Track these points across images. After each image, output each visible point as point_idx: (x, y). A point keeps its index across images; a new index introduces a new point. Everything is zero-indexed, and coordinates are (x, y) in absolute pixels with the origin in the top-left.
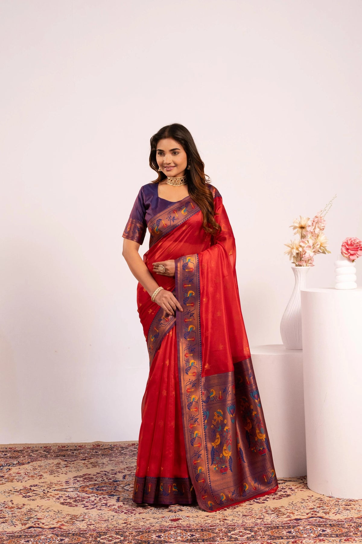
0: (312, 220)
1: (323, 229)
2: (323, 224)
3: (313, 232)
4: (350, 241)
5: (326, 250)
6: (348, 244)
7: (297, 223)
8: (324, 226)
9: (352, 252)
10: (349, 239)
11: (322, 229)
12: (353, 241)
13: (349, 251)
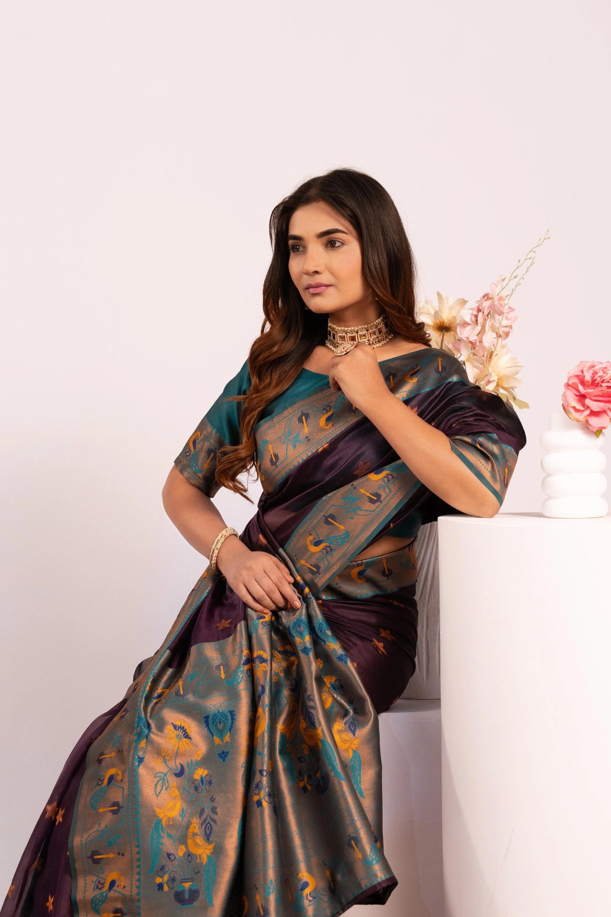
0: (475, 305)
1: (507, 334)
2: (507, 318)
3: (478, 343)
4: (591, 372)
5: (514, 398)
6: (583, 383)
7: (428, 314)
8: (511, 327)
9: (596, 406)
10: (588, 365)
11: (501, 334)
12: (601, 373)
13: (588, 402)
